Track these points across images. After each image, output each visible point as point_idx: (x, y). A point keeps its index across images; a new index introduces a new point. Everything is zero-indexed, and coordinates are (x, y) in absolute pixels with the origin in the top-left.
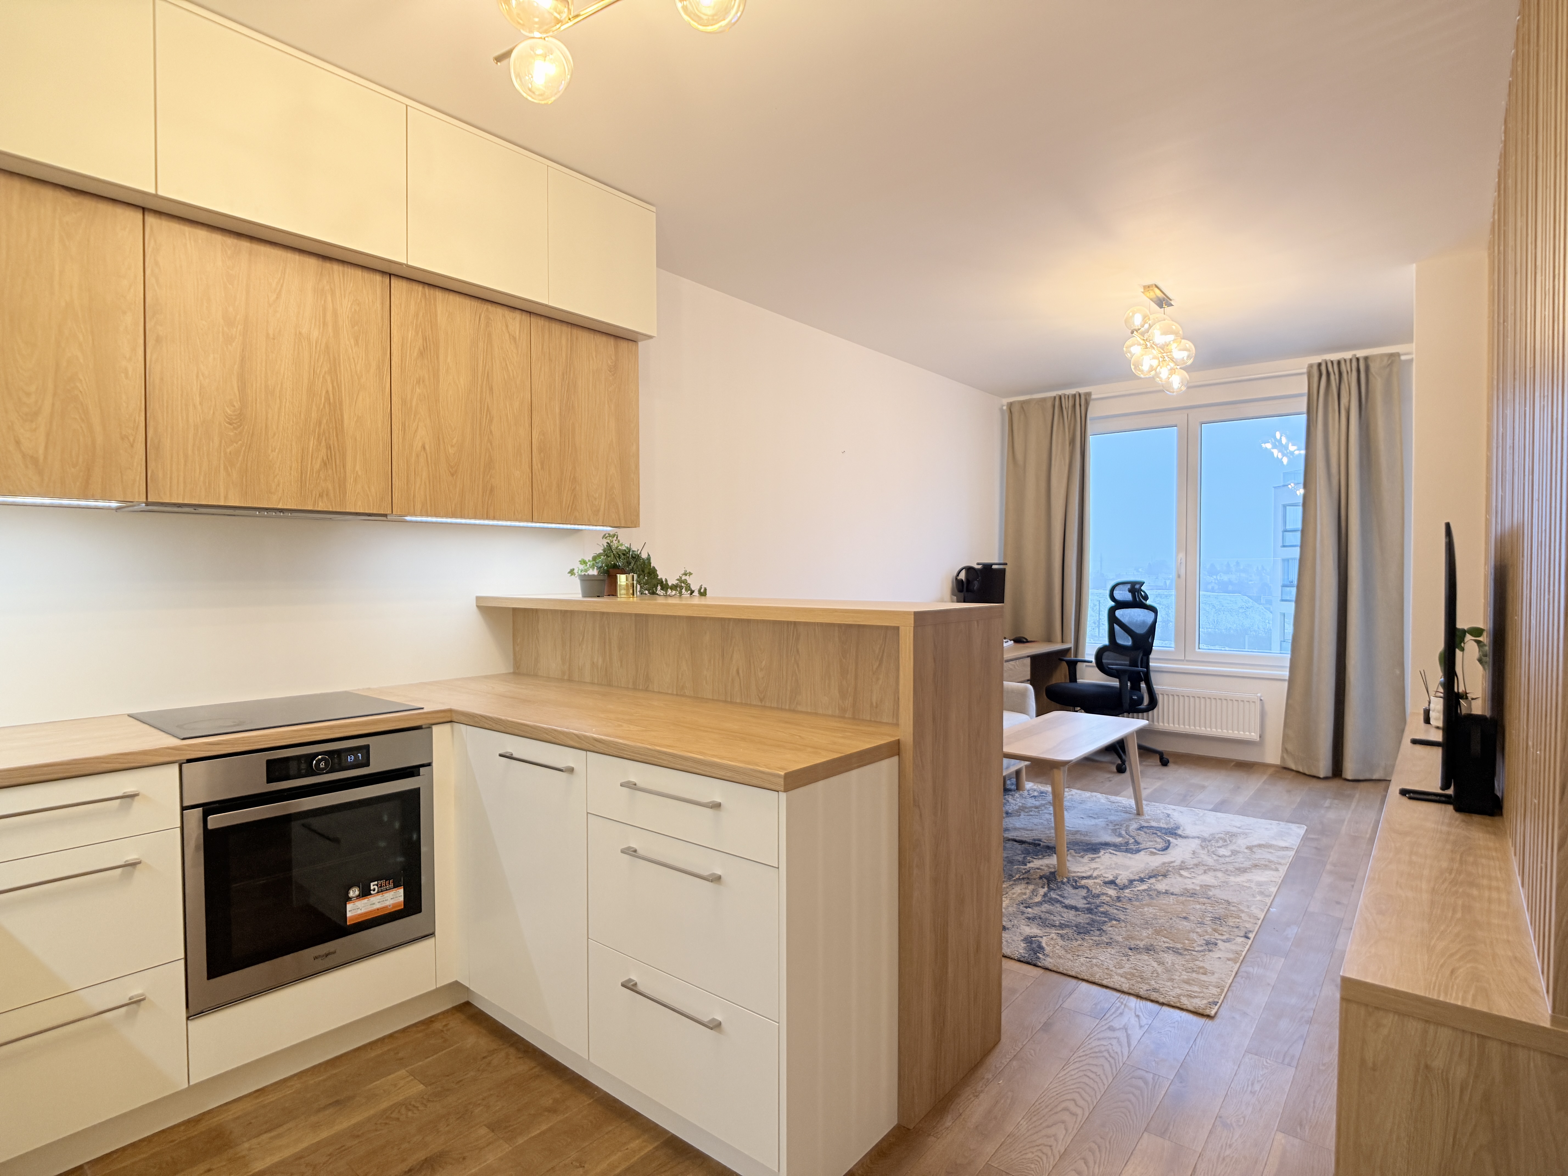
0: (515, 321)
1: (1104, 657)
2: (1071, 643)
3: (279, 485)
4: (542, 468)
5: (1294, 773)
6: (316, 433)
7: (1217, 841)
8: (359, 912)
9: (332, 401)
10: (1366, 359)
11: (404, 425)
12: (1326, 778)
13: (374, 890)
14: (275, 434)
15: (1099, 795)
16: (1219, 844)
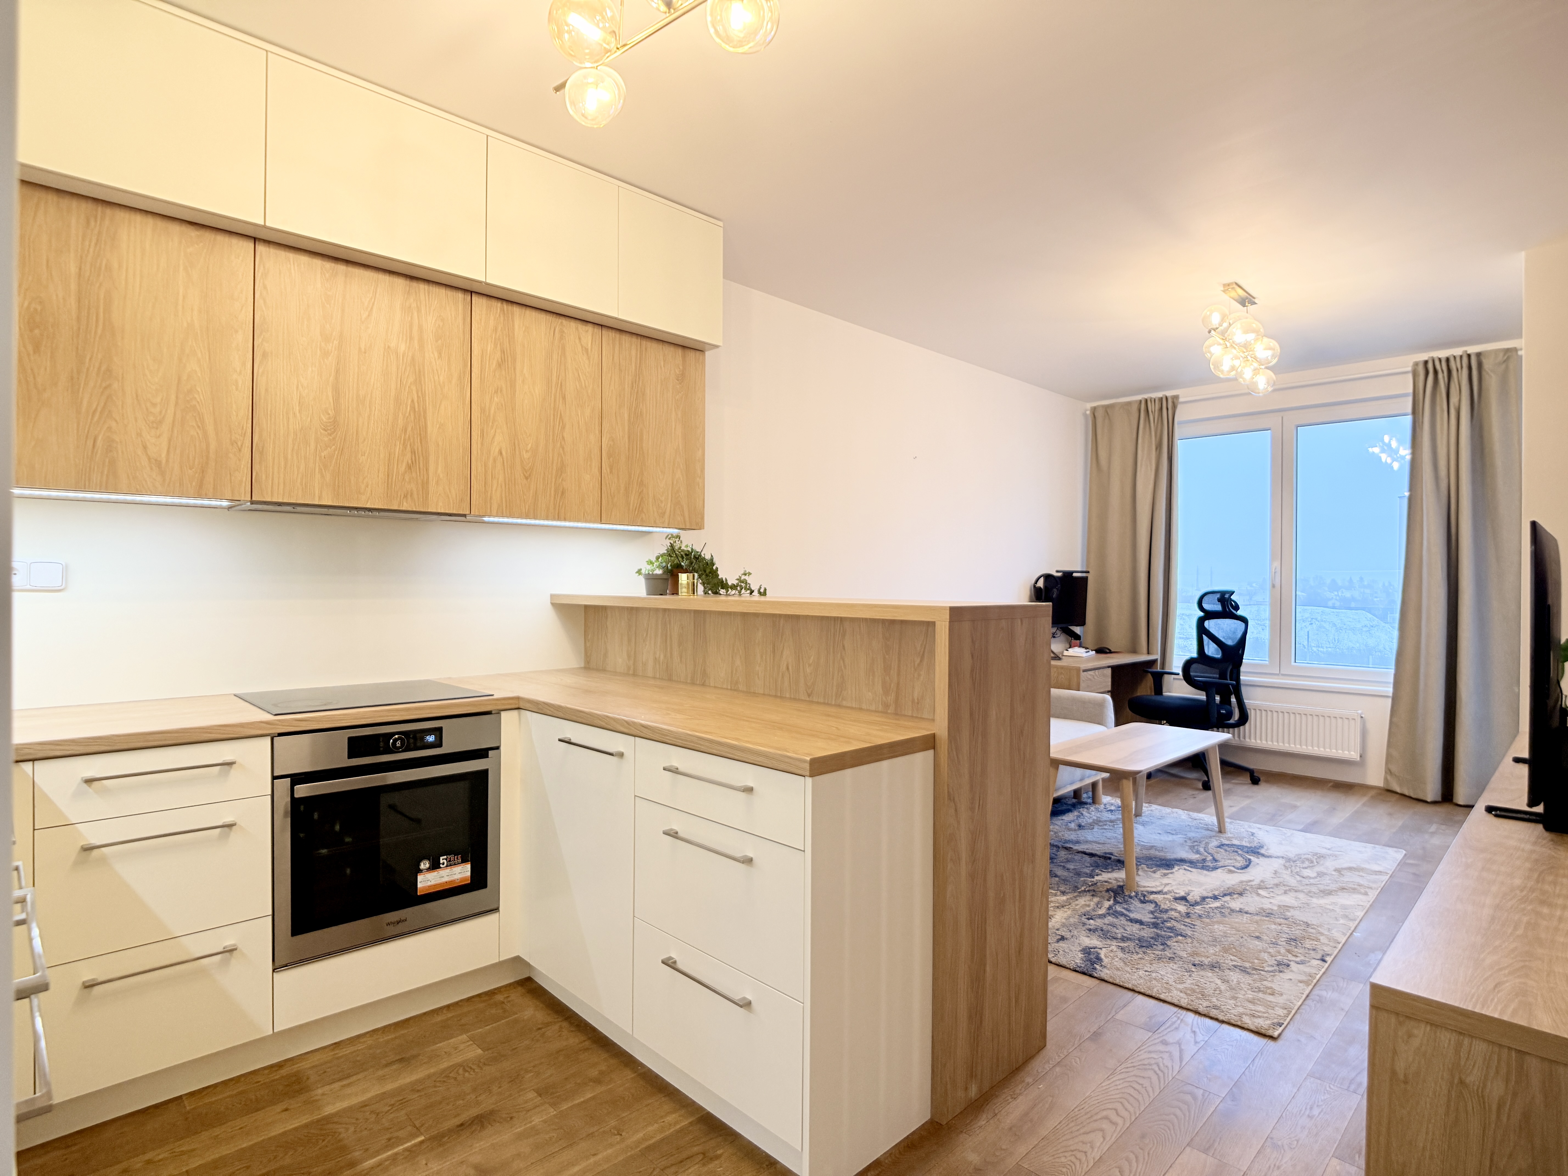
0: (588, 334)
1: (1191, 670)
2: (1158, 654)
3: (367, 486)
4: (611, 472)
5: (1398, 796)
6: (402, 439)
7: (1303, 862)
8: (429, 884)
9: (417, 410)
10: (1479, 355)
11: (482, 431)
12: (1434, 803)
13: (443, 864)
14: (364, 440)
15: (1180, 811)
16: (1305, 865)
